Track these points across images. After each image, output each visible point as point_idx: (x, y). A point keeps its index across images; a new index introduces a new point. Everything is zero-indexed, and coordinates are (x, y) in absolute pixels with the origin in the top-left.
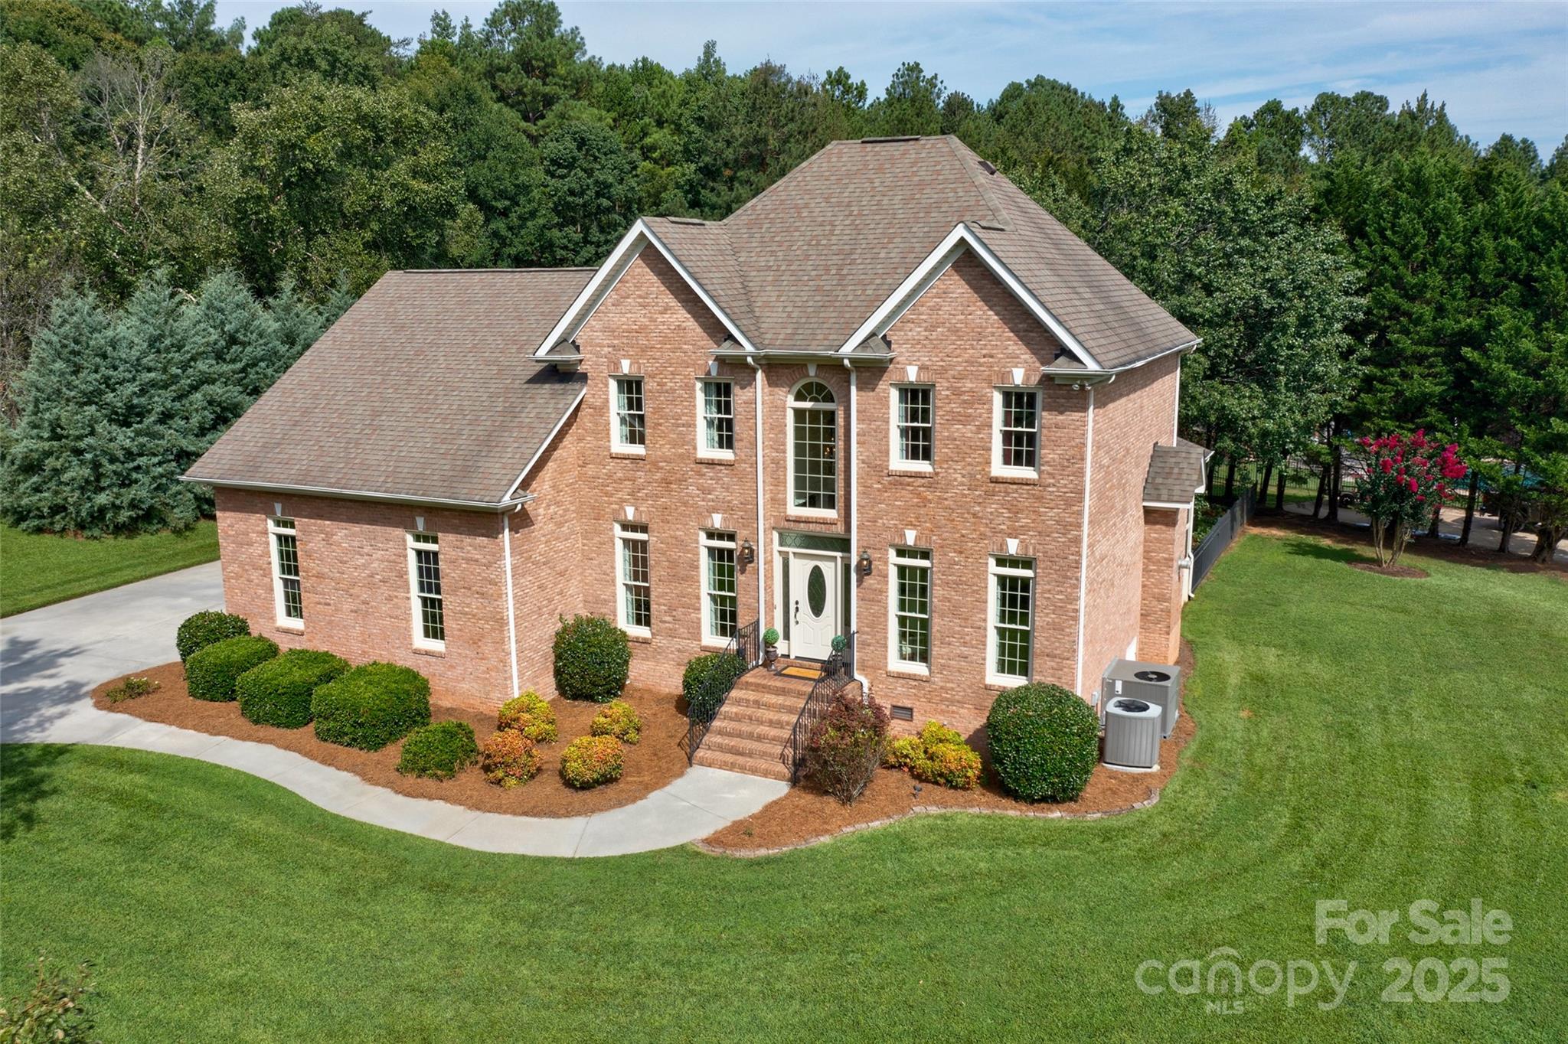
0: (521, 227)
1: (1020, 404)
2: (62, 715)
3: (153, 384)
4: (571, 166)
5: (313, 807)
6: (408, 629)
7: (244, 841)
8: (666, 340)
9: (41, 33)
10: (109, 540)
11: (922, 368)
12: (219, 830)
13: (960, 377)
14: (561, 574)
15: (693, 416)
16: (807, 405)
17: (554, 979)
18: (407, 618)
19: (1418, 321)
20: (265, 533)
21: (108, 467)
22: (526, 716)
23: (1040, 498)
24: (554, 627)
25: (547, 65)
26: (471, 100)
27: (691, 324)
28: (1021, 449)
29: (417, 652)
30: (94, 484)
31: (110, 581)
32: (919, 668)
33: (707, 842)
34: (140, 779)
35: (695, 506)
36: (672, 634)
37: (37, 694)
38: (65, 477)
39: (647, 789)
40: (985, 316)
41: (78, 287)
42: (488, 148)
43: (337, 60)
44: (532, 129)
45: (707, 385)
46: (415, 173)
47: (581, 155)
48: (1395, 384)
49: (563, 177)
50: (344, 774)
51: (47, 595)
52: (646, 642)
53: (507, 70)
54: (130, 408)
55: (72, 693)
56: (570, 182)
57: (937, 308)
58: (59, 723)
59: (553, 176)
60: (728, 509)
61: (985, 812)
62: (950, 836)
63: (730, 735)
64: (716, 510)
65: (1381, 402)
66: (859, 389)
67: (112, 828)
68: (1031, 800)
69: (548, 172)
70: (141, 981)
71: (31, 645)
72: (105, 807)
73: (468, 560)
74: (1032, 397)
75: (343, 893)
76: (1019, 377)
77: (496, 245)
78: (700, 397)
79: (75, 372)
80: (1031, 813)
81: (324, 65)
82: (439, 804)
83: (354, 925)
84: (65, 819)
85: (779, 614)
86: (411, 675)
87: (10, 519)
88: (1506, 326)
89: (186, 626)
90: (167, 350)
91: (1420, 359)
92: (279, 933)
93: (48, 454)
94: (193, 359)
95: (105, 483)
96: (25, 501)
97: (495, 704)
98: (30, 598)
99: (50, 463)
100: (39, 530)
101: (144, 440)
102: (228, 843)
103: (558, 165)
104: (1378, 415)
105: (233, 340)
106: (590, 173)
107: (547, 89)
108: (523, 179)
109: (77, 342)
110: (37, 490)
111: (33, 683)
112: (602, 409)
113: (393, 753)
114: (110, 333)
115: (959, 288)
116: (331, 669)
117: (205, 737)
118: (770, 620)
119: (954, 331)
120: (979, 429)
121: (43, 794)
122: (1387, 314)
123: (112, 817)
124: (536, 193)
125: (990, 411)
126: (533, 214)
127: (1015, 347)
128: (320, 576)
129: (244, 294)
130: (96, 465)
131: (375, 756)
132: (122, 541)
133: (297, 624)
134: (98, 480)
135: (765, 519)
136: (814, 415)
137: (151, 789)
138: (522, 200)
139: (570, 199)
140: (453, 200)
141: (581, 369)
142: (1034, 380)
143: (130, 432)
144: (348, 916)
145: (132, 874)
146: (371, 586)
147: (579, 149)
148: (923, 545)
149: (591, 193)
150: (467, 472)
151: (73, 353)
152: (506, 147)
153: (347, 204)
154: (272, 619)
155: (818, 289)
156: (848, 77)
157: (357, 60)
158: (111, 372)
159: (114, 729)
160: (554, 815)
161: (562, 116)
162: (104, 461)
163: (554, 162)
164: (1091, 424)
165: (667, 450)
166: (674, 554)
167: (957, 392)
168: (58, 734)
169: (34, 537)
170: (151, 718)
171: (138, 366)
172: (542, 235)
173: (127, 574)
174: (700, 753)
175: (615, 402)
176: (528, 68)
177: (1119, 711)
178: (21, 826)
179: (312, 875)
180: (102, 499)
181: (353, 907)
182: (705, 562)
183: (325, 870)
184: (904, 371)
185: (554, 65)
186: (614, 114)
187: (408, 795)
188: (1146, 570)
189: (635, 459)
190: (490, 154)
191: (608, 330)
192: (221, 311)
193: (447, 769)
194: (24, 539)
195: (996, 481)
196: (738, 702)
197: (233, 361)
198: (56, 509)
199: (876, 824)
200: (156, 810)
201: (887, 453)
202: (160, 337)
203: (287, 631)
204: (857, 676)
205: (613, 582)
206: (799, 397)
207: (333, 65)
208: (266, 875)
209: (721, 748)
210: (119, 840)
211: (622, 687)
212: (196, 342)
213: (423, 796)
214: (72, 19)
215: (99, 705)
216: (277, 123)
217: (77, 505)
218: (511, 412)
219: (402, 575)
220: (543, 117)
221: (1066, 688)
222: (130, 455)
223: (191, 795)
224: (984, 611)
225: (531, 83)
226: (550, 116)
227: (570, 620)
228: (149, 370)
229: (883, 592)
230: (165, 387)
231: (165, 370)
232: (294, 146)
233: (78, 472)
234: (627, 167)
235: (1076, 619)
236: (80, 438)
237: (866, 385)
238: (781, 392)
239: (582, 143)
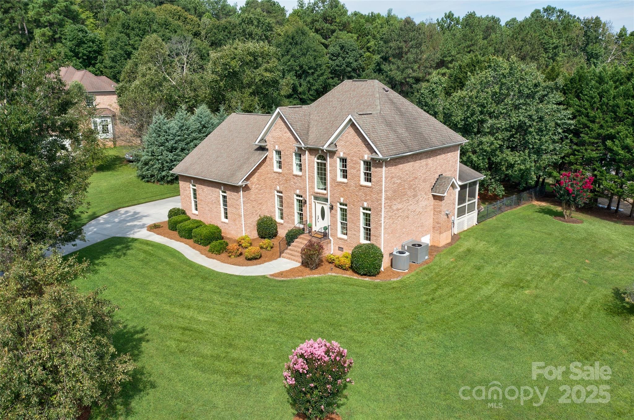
0: (318, 79)
1: (368, 165)
2: (139, 231)
3: (180, 140)
4: (338, 56)
5: (186, 258)
6: (220, 216)
7: (168, 264)
8: (286, 141)
9: (166, 21)
10: (166, 185)
11: (344, 153)
12: (163, 261)
13: (353, 156)
14: (260, 204)
15: (292, 162)
16: (319, 161)
17: (221, 300)
18: (220, 213)
19: (592, 130)
20: (190, 188)
21: (165, 164)
22: (242, 241)
23: (372, 191)
24: (257, 218)
25: (332, 19)
26: (304, 33)
27: (291, 137)
28: (368, 178)
29: (222, 222)
30: (161, 169)
31: (164, 197)
32: (345, 237)
33: (271, 275)
34: (150, 248)
35: (293, 187)
36: (288, 223)
37: (135, 226)
38: (155, 167)
39: (265, 262)
40: (358, 140)
41: (160, 112)
42: (308, 51)
43: (260, 21)
44: (326, 42)
45: (296, 154)
46: (266, 70)
47: (342, 52)
48: (582, 153)
49: (334, 60)
50: (197, 252)
51: (147, 200)
52: (282, 224)
53: (318, 21)
54: (172, 147)
55: (142, 226)
56: (337, 62)
57: (347, 137)
58: (138, 233)
59: (332, 60)
60: (301, 189)
61: (348, 276)
62: (332, 281)
63: (292, 250)
64: (297, 189)
65: (577, 159)
66: (330, 158)
67: (141, 258)
68: (359, 274)
69: (330, 58)
70: (138, 289)
71: (138, 213)
72: (141, 253)
73: (233, 199)
74: (370, 163)
75: (184, 277)
76: (366, 157)
77: (309, 86)
78: (294, 157)
79: (159, 137)
80: (361, 278)
81: (256, 23)
82: (215, 260)
83: (184, 284)
84: (132, 255)
85: (314, 219)
86: (218, 228)
87: (141, 178)
88: (622, 133)
89: (170, 211)
90: (184, 130)
91: (593, 144)
92: (168, 283)
93: (151, 160)
94: (192, 132)
95: (165, 169)
96: (144, 173)
97: (237, 237)
98: (142, 201)
99: (151, 162)
100: (148, 181)
101: (175, 157)
102: (164, 264)
103: (334, 56)
104: (576, 164)
105: (204, 126)
106: (344, 58)
107: (332, 27)
108: (319, 62)
109: (160, 128)
110: (148, 170)
111: (135, 223)
112: (272, 159)
113: (208, 247)
114: (168, 126)
115: (351, 131)
116: (199, 224)
117: (169, 239)
118: (311, 221)
119: (351, 143)
120: (357, 171)
121: (129, 249)
122: (582, 126)
123: (142, 256)
124: (324, 67)
125: (360, 166)
126: (322, 74)
127: (366, 149)
128: (201, 200)
129: (209, 111)
130: (163, 164)
131: (205, 248)
132: (169, 186)
133: (196, 212)
134: (163, 168)
135: (309, 192)
136: (321, 163)
137: (152, 250)
138: (319, 69)
139: (337, 68)
140: (278, 78)
141: (267, 147)
142: (370, 159)
143: (172, 154)
144: (183, 282)
145: (142, 268)
146: (212, 204)
147: (341, 49)
148: (345, 203)
149: (344, 66)
150: (233, 175)
151: (158, 131)
152: (315, 51)
153: (244, 81)
154: (191, 211)
155: (326, 128)
156: (453, 15)
157: (266, 21)
158: (167, 137)
159: (150, 236)
160: (239, 265)
161: (337, 37)
162: (165, 163)
163: (332, 55)
164: (384, 172)
165: (286, 171)
166: (288, 200)
167: (352, 160)
168: (136, 236)
169: (147, 183)
170: (158, 234)
171: (175, 135)
172: (325, 82)
173: (168, 195)
174: (283, 255)
175: (275, 157)
176: (325, 19)
177: (398, 254)
178: (123, 256)
179: (179, 272)
180: (164, 173)
181: (185, 280)
182: (296, 203)
183: (182, 271)
184: (339, 153)
185: (335, 18)
186: (357, 35)
187: (208, 257)
188: (434, 214)
189: (279, 173)
190: (308, 53)
191: (272, 137)
192: (201, 118)
193: (219, 252)
194: (144, 184)
195: (361, 186)
196: (297, 242)
197: (203, 133)
198: (152, 176)
199: (316, 276)
200: (152, 255)
201: (336, 176)
202: (183, 126)
203: (194, 214)
204: (330, 237)
205: (275, 207)
206: (318, 159)
207: (258, 23)
208: (170, 272)
209: (289, 254)
210: (142, 261)
211: (276, 236)
212: (193, 128)
213: (211, 258)
214: (178, 12)
215: (148, 230)
216: (221, 58)
217: (157, 175)
218: (248, 159)
219: (219, 201)
220: (330, 38)
221: (378, 245)
222: (172, 161)
223: (161, 253)
224: (359, 222)
225: (327, 25)
226: (333, 37)
227: (262, 216)
228: (179, 136)
229: (336, 215)
230: (183, 141)
231: (183, 136)
232: (226, 65)
233: (158, 166)
234: (359, 56)
235: (381, 226)
236: (158, 156)
237: (331, 157)
238: (313, 157)
239: (342, 47)
